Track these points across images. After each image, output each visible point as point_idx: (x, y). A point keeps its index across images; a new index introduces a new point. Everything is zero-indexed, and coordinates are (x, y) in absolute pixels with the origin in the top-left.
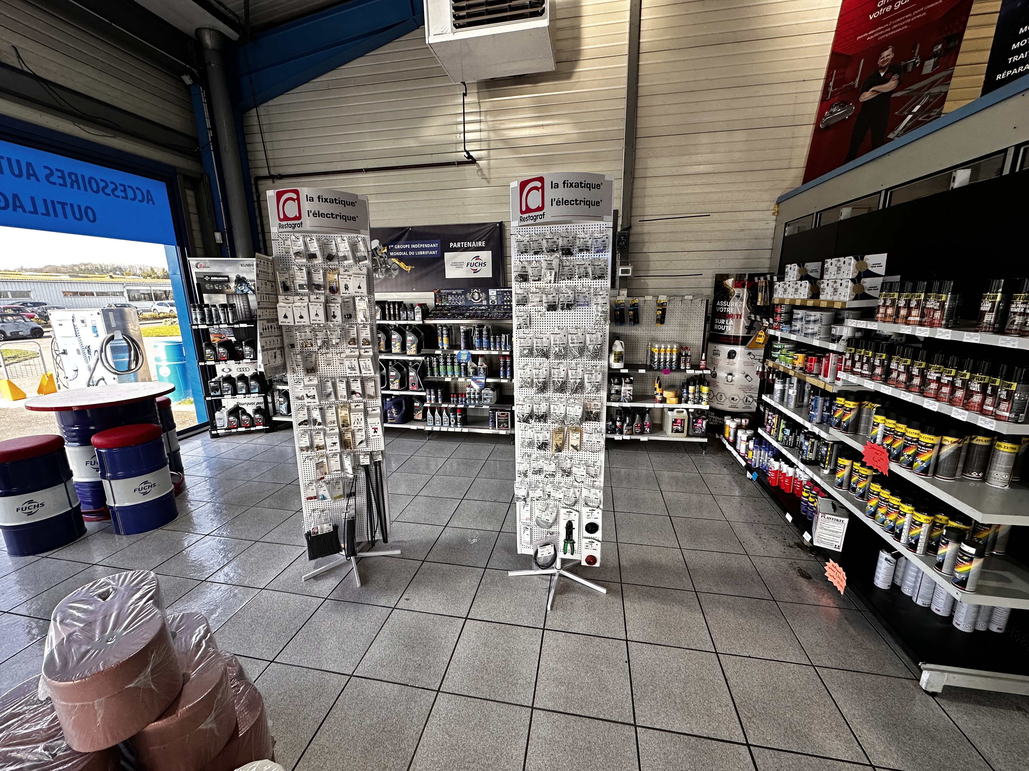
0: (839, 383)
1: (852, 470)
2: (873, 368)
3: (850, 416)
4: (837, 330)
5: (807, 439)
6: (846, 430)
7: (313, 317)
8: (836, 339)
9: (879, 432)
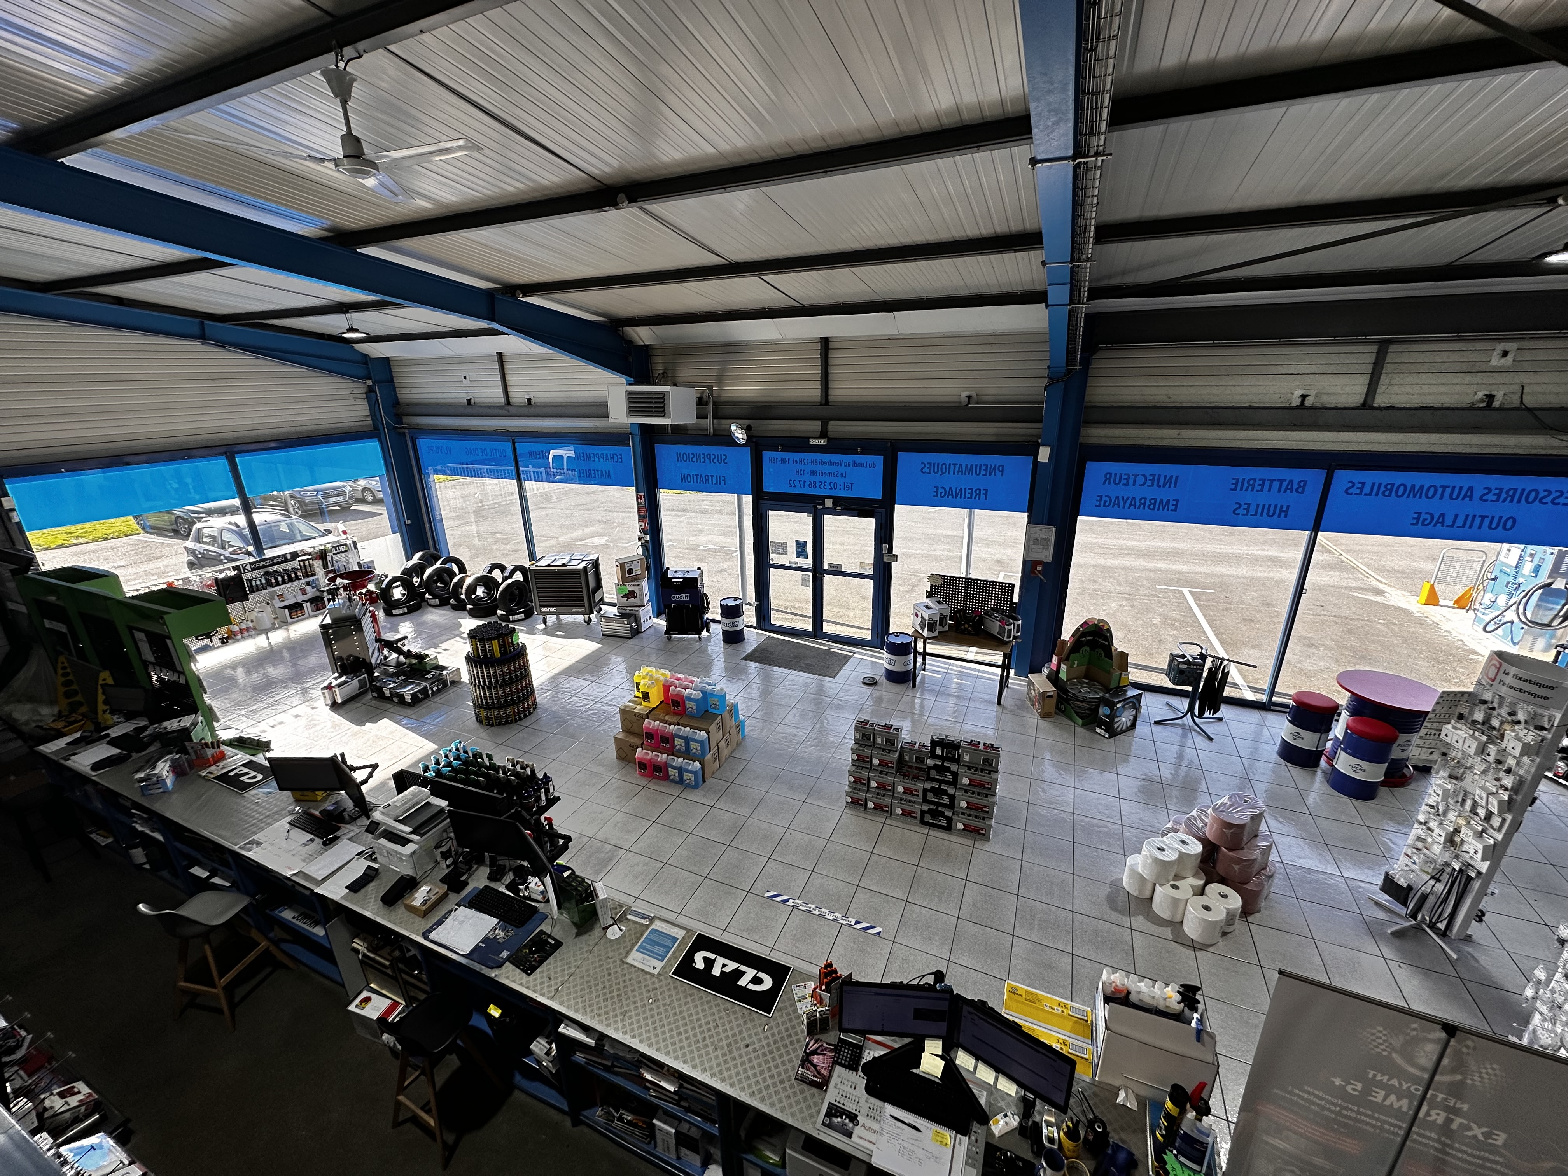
7: (1466, 746)
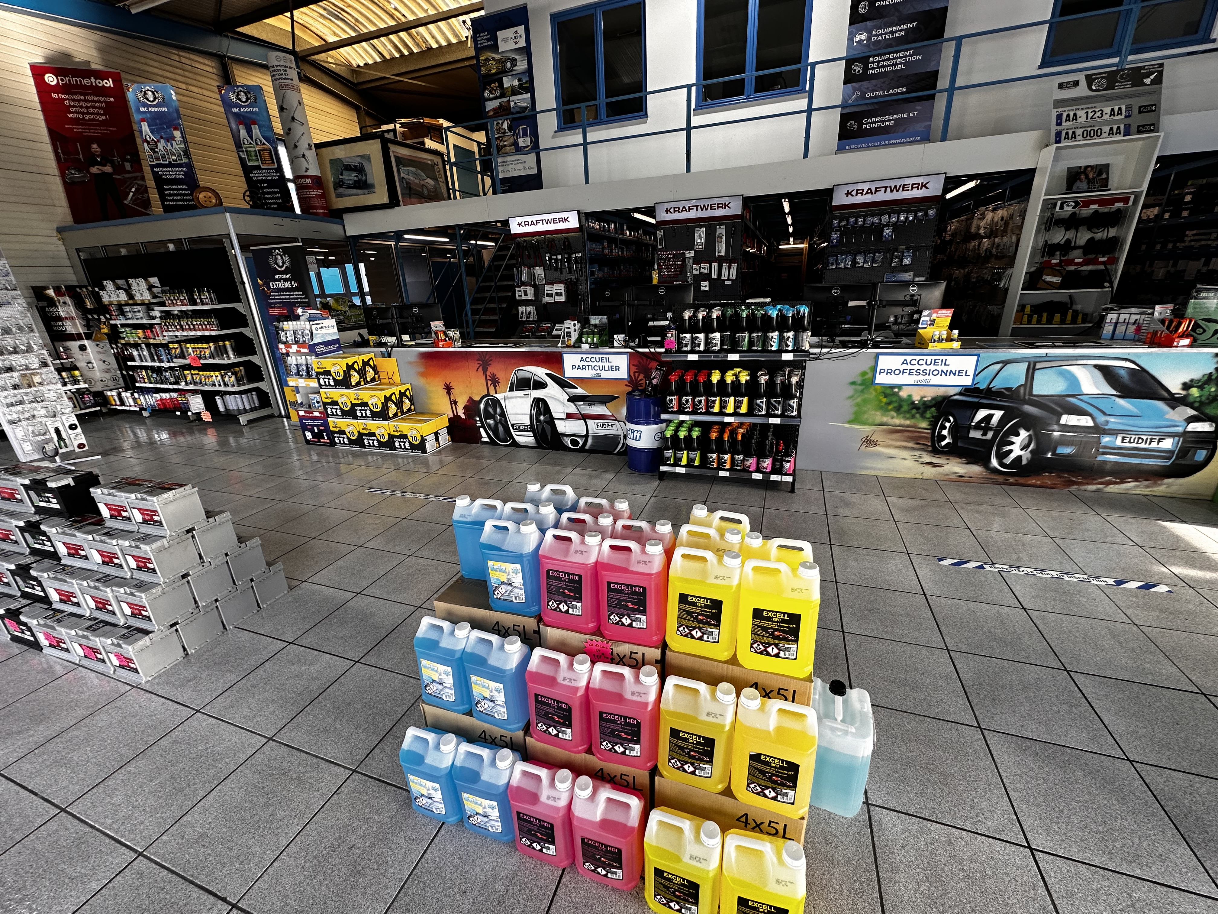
0: (166, 338)
1: (192, 375)
2: (175, 326)
3: (178, 351)
4: (153, 314)
5: (166, 372)
6: (180, 357)
8: (154, 318)
9: (190, 350)
